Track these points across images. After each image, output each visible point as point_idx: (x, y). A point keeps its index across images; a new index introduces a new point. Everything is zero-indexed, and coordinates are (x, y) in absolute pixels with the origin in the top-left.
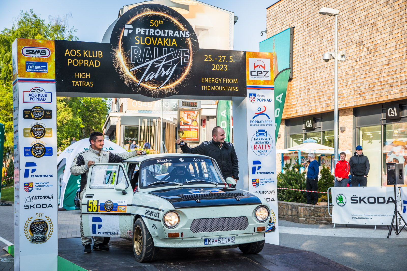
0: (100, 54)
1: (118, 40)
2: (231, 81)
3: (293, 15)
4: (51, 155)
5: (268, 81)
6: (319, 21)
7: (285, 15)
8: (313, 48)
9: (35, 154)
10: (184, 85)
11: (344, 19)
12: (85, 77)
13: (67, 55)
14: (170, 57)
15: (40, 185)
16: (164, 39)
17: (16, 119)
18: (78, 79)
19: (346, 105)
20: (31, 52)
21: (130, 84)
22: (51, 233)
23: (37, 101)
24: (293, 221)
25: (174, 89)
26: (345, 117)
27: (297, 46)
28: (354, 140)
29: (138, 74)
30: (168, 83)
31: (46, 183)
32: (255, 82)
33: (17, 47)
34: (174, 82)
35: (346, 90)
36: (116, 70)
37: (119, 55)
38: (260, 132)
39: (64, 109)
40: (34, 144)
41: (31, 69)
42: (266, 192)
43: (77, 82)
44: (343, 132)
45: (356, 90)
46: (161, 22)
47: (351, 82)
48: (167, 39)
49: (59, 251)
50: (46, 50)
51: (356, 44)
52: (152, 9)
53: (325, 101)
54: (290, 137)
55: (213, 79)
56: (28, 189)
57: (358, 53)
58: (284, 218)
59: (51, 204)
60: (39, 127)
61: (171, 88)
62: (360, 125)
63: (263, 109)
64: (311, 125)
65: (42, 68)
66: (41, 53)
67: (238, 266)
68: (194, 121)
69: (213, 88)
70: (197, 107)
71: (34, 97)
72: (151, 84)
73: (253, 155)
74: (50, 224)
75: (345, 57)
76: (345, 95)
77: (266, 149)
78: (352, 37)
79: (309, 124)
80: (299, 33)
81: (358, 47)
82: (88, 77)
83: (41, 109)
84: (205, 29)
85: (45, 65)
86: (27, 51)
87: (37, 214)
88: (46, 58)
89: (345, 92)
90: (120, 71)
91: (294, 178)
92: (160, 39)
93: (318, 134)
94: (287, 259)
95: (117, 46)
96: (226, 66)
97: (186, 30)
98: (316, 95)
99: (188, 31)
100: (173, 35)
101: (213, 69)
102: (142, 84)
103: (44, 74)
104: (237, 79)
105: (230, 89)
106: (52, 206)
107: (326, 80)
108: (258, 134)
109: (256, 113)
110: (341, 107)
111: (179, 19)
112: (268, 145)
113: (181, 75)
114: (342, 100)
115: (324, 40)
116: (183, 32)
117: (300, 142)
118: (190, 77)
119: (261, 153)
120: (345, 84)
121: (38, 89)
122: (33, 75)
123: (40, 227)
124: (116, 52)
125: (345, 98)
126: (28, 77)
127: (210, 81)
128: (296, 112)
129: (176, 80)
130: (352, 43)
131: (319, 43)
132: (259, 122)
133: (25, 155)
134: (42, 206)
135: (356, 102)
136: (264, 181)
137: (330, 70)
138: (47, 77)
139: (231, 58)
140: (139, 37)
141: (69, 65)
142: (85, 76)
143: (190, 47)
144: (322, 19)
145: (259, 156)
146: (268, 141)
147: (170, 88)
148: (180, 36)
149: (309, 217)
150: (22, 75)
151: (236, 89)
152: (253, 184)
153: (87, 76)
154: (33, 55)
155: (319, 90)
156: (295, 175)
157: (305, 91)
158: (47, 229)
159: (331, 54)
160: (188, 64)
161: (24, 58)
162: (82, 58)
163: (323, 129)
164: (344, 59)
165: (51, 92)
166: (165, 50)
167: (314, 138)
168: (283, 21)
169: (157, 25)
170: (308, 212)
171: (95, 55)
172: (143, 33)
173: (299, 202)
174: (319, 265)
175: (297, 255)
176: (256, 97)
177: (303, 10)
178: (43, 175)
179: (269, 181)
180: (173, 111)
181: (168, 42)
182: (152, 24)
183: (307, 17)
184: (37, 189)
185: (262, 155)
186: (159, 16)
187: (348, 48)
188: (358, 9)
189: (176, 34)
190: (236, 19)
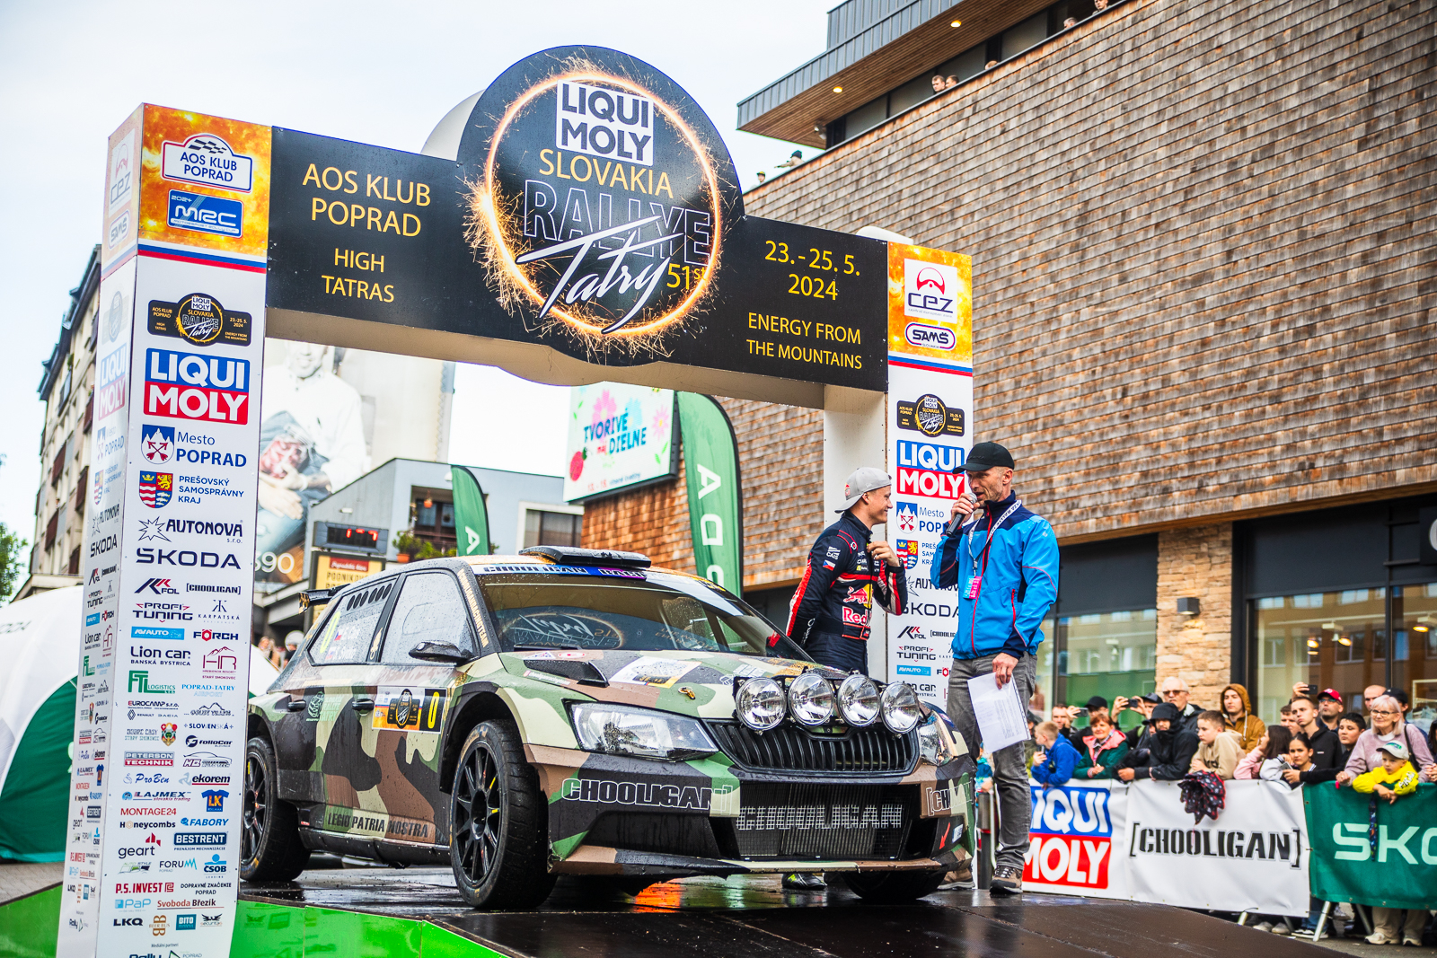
1: (486, 155)
10: (693, 331)
12: (367, 268)
18: (343, 272)
21: (516, 308)
25: (658, 342)
29: (545, 277)
30: (638, 318)
34: (660, 315)
36: (474, 253)
37: (486, 204)
43: (339, 280)
52: (599, 65)
61: (651, 336)
70: (375, 547)
72: (584, 313)
82: (377, 267)
90: (487, 260)
95: (482, 172)
102: (554, 309)
113: (682, 296)
118: (710, 307)
124: (475, 192)
127: (775, 327)
129: (665, 309)
141: (314, 218)
142: (367, 262)
147: (646, 337)
153: (373, 262)
160: (707, 262)
162: (362, 199)
166: (635, 205)
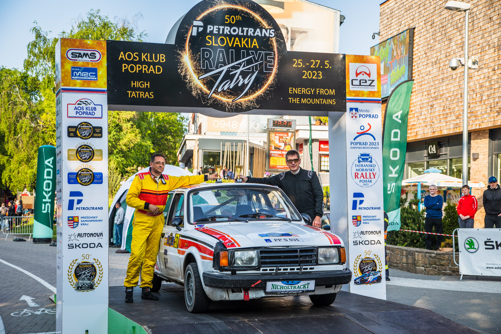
0: (162, 58)
1: (185, 41)
2: (327, 92)
3: (414, 13)
4: (101, 183)
5: (374, 92)
6: (447, 20)
7: (403, 12)
8: (438, 54)
9: (81, 181)
10: (267, 97)
11: (479, 16)
12: (143, 87)
13: (122, 58)
14: (249, 62)
15: (87, 219)
16: (242, 39)
17: (59, 138)
18: (135, 89)
19: (480, 125)
20: (78, 55)
21: (199, 95)
22: (100, 279)
23: (85, 115)
24: (408, 271)
25: (254, 102)
26: (479, 141)
27: (418, 51)
28: (490, 170)
29: (209, 83)
30: (246, 95)
31: (95, 217)
32: (357, 93)
33: (61, 49)
34: (255, 93)
35: (480, 106)
36: (183, 77)
37: (186, 58)
38: (362, 157)
39: (130, 130)
40: (80, 168)
41: (77, 76)
42: (369, 233)
43: (134, 92)
44: (475, 159)
45: (492, 106)
46: (239, 17)
47: (486, 96)
48: (247, 39)
49: (109, 301)
50: (95, 52)
51: (494, 49)
52: (227, 2)
53: (453, 120)
54: (409, 165)
55: (304, 90)
56: (73, 224)
57: (496, 59)
58: (397, 266)
59: (100, 243)
60: (87, 148)
61: (251, 100)
62: (498, 151)
63: (367, 128)
64: (435, 150)
65: (91, 75)
66: (90, 57)
67: (331, 325)
68: (287, 145)
69: (304, 101)
70: (291, 127)
71: (81, 111)
72: (225, 95)
73: (353, 186)
74: (99, 267)
75: (477, 64)
76: (479, 113)
77: (370, 178)
78: (489, 39)
79: (432, 149)
80: (420, 35)
81: (496, 52)
82: (147, 86)
83: (89, 126)
84: (304, 32)
85: (94, 71)
86: (72, 53)
87: (83, 256)
88: (95, 63)
89: (479, 109)
90: (187, 79)
91: (410, 216)
92: (237, 39)
93: (444, 162)
94: (394, 317)
95: (184, 47)
96: (320, 73)
97: (270, 27)
98: (441, 113)
99: (273, 29)
100: (254, 35)
101: (303, 77)
102: (214, 95)
103: (93, 83)
104: (334, 90)
105: (325, 102)
106: (101, 246)
107: (455, 94)
108: (360, 159)
109: (357, 133)
110: (474, 128)
111: (261, 14)
112: (373, 173)
113: (263, 84)
114: (474, 119)
115: (453, 44)
116: (266, 30)
117: (421, 172)
118: (274, 87)
119: (364, 183)
120: (479, 99)
121: (85, 101)
122: (80, 84)
123: (87, 271)
124: (182, 55)
125: (478, 116)
126: (73, 86)
127: (300, 92)
128: (415, 134)
129: (257, 90)
130: (489, 47)
131: (447, 47)
132: (362, 144)
133: (69, 182)
134: (89, 246)
135: (492, 122)
136: (367, 218)
137: (459, 82)
138: (96, 86)
139: (327, 63)
140: (210, 37)
141: (123, 71)
142: (143, 85)
143: (275, 49)
144: (450, 17)
145: (361, 186)
146: (373, 168)
147: (249, 101)
148: (263, 35)
149: (429, 267)
150: (67, 83)
151: (333, 103)
152: (353, 222)
153: (145, 85)
154: (80, 58)
155: (445, 107)
156: (413, 213)
157: (428, 108)
158: (96, 273)
159: (460, 60)
160: (273, 71)
161: (69, 63)
162: (140, 62)
163: (449, 156)
164: (476, 66)
165: (101, 105)
166: (243, 52)
167: (438, 168)
168: (400, 20)
169: (233, 22)
170: (428, 259)
171: (156, 59)
172: (216, 31)
173: (417, 247)
174: (435, 326)
175: (407, 313)
176: (358, 112)
177: (426, 7)
178: (91, 208)
179: (374, 218)
180: (262, 132)
181: (247, 42)
182: (227, 21)
183: (431, 15)
184: (84, 224)
185: (365, 186)
186: (236, 10)
187: (483, 54)
188: (498, 4)
189: (258, 33)
190: (342, 18)
